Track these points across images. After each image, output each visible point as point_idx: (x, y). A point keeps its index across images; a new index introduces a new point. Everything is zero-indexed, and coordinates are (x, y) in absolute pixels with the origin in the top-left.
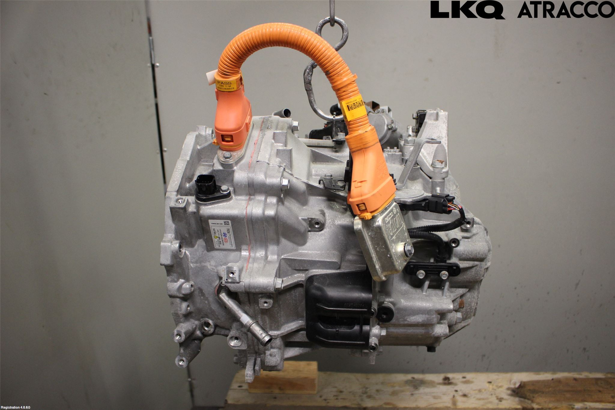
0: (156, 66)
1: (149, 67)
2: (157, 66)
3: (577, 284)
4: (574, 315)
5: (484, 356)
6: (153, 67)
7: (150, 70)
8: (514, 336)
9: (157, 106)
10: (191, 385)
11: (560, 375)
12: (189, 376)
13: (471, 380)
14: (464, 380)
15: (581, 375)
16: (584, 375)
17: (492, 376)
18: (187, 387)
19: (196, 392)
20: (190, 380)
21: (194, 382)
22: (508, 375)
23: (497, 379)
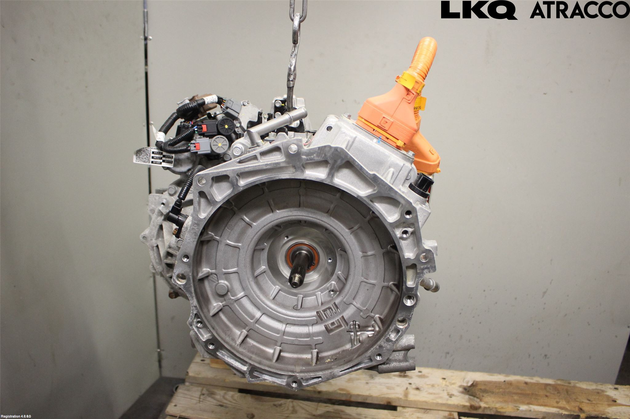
0: (148, 38)
1: (142, 39)
2: (150, 40)
3: (545, 293)
4: (539, 322)
5: (448, 353)
6: (146, 39)
7: (143, 42)
8: (479, 338)
9: (146, 74)
10: (160, 355)
11: (512, 378)
12: (159, 347)
13: (426, 375)
14: (420, 374)
15: (532, 379)
16: (536, 380)
17: (448, 373)
18: (155, 357)
19: (164, 363)
20: (159, 350)
21: (163, 353)
22: (463, 374)
23: (452, 376)
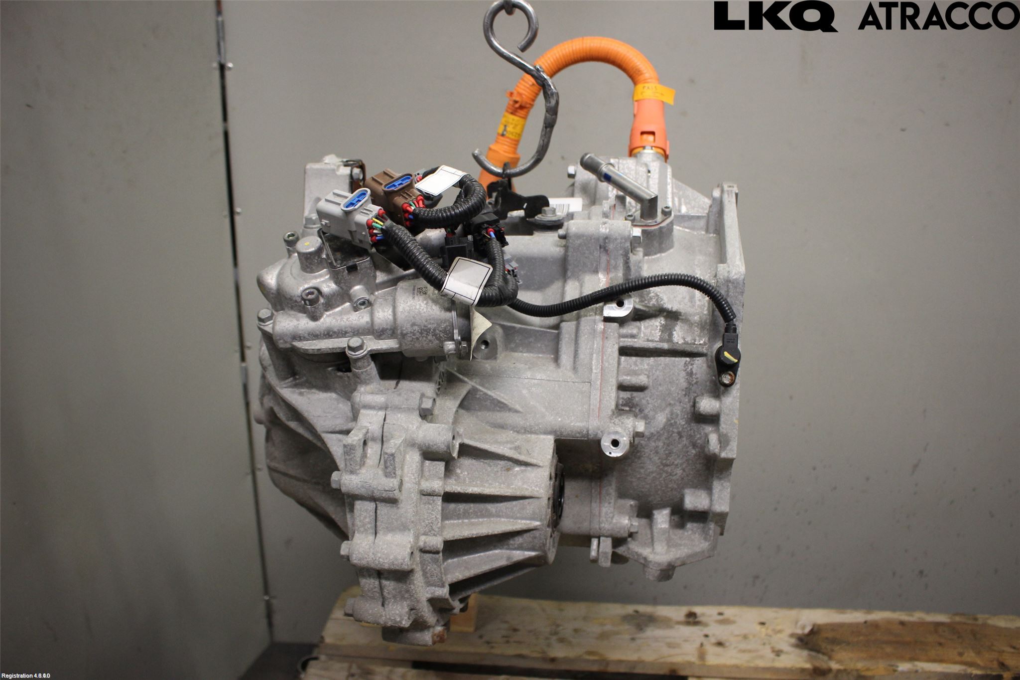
0: (226, 68)
1: (215, 69)
2: (230, 69)
3: (916, 466)
4: (908, 517)
5: (757, 577)
6: (222, 68)
7: (217, 74)
8: (808, 548)
9: (226, 135)
10: (269, 605)
11: (878, 616)
12: (266, 591)
13: (732, 618)
14: (721, 617)
15: (912, 616)
16: (917, 616)
17: (768, 614)
18: (261, 609)
19: (277, 619)
20: (267, 598)
21: (274, 602)
22: (793, 613)
23: (776, 618)
